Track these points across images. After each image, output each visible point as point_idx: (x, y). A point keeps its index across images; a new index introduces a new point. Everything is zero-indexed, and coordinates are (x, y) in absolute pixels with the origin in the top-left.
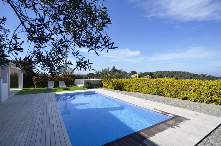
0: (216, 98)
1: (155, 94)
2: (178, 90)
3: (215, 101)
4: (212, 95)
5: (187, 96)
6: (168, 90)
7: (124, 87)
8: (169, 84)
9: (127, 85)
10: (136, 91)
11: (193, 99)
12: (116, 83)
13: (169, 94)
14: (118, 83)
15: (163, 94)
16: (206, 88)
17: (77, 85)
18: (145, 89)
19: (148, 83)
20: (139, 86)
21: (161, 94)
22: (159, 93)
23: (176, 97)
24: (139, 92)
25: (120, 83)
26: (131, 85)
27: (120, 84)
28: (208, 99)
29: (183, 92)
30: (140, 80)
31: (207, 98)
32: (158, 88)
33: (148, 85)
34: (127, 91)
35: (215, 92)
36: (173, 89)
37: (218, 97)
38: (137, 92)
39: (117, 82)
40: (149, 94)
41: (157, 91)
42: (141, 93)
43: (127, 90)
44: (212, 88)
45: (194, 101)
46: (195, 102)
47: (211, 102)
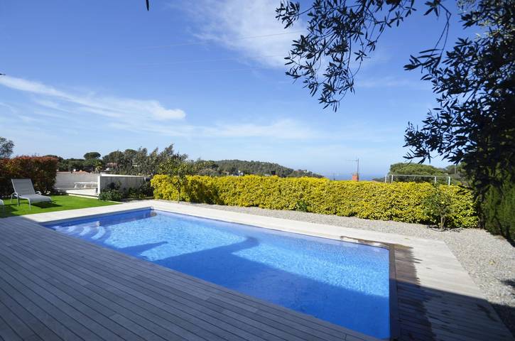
0: (398, 212)
1: (294, 209)
2: (339, 200)
3: (396, 216)
4: (392, 206)
5: (355, 209)
6: (322, 200)
7: (218, 197)
8: (324, 190)
9: (228, 191)
10: (251, 204)
11: (365, 214)
12: (196, 186)
13: (323, 207)
14: (201, 185)
15: (312, 209)
16: (384, 195)
17: (68, 192)
18: (274, 200)
19: (279, 186)
20: (259, 192)
21: (308, 208)
22: (305, 208)
23: (335, 214)
24: (257, 206)
25: (207, 185)
26: (238, 190)
27: (207, 188)
28: (386, 213)
29: (348, 202)
30: (262, 179)
31: (385, 211)
32: (302, 196)
33: (280, 191)
34: (227, 204)
35: (398, 202)
36: (331, 198)
37: (401, 209)
38: (253, 206)
39: (197, 183)
40: (282, 208)
41: (298, 203)
42: (263, 208)
43: (226, 202)
44: (393, 196)
45: (367, 218)
46: (368, 220)
47: (390, 217)
